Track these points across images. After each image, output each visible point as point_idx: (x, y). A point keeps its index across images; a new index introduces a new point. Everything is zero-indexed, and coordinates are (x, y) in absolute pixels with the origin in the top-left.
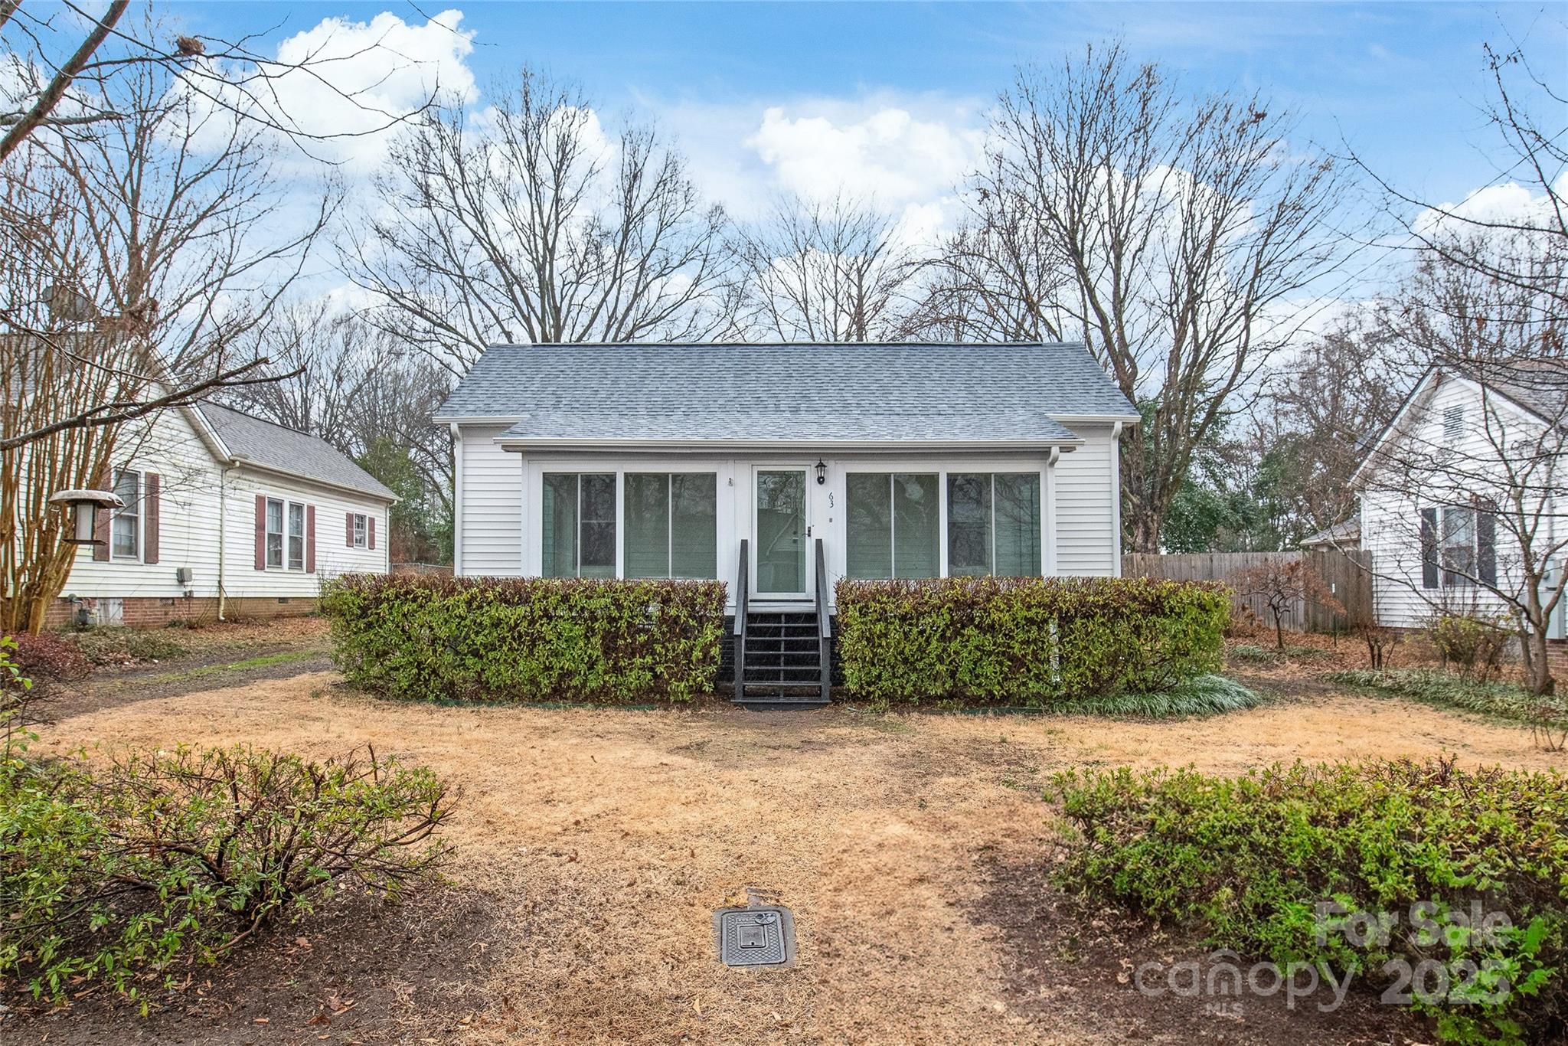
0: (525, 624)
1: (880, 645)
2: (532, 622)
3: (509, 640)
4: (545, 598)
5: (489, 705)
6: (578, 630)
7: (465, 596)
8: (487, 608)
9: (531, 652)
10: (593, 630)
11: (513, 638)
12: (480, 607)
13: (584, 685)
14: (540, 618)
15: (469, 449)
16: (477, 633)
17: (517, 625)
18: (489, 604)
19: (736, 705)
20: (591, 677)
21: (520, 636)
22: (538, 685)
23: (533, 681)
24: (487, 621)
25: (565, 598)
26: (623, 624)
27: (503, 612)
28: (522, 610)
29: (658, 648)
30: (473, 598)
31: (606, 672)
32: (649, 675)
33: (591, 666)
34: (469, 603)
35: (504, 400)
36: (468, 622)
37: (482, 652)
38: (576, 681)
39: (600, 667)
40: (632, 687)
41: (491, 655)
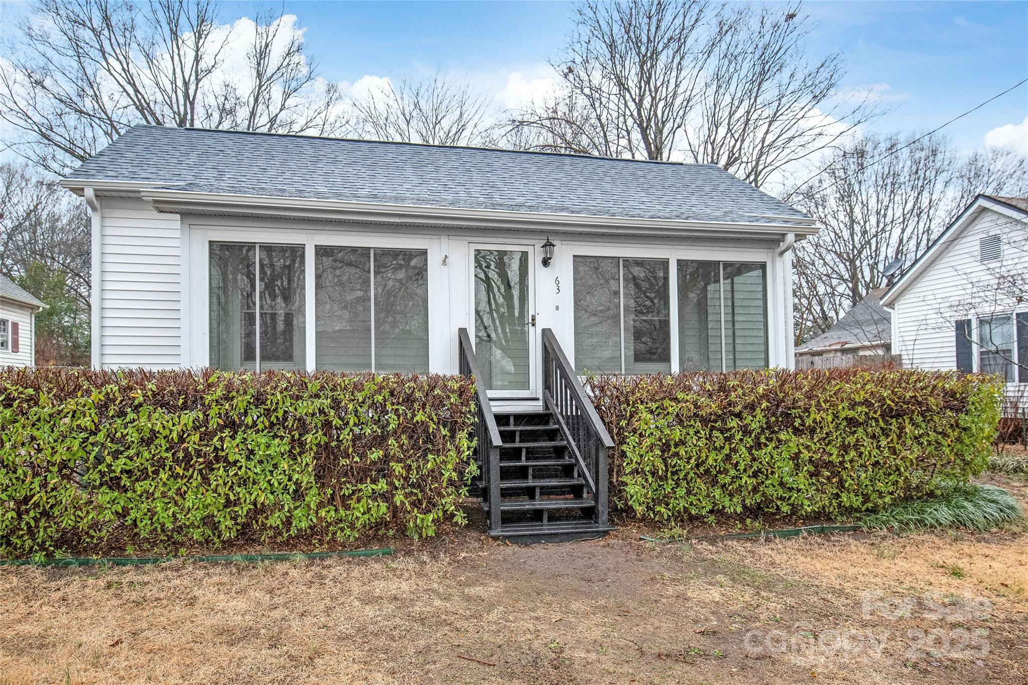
0: (196, 438)
1: (677, 454)
2: (207, 436)
3: (169, 463)
4: (228, 398)
5: (139, 564)
6: (280, 446)
7: (96, 396)
8: (131, 416)
9: (206, 480)
10: (302, 444)
11: (176, 460)
12: (122, 414)
13: (288, 523)
14: (221, 428)
15: (108, 222)
16: (116, 455)
17: (182, 439)
18: (136, 408)
19: (495, 538)
20: (298, 513)
21: (188, 457)
22: (215, 526)
23: (209, 521)
24: (133, 436)
25: (259, 400)
26: (345, 435)
27: (159, 420)
28: (188, 418)
29: (398, 468)
30: (109, 399)
31: (320, 505)
32: (383, 507)
33: (298, 495)
34: (102, 408)
35: (154, 170)
36: (100, 437)
37: (125, 481)
38: (275, 520)
39: (312, 499)
40: (358, 525)
41: (139, 487)
